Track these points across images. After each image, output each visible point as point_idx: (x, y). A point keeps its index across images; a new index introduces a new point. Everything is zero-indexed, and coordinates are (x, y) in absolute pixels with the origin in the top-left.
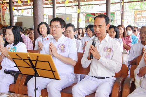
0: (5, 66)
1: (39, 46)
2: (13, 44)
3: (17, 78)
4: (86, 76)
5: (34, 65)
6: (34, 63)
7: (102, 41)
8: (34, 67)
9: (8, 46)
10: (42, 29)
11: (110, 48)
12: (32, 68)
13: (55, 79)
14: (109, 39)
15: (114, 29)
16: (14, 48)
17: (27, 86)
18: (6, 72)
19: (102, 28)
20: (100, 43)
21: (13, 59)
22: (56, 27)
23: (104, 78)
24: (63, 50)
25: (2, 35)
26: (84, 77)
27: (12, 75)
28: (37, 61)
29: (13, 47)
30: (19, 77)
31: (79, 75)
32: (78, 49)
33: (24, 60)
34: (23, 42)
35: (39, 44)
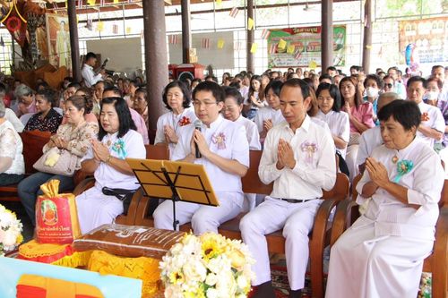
0: (103, 179)
1: (166, 135)
2: (116, 134)
3: (129, 204)
4: (267, 197)
5: (173, 180)
6: (172, 177)
7: (298, 131)
8: (171, 185)
9: (105, 139)
10: (174, 97)
11: (313, 145)
12: (168, 185)
13: (210, 204)
15: (330, 90)
16: (120, 143)
17: (153, 219)
18: (107, 192)
19: (297, 106)
20: (292, 134)
21: (134, 170)
22: (206, 103)
23: (301, 201)
24: (221, 145)
25: (83, 109)
26: (263, 201)
27: (119, 198)
28: (178, 174)
29: (117, 141)
30: (133, 203)
31: (253, 196)
32: (249, 141)
33: (154, 172)
34: (135, 129)
35: (166, 131)
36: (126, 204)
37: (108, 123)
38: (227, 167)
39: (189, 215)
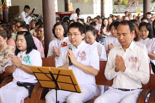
1: (54, 52)
3: (32, 91)
4: (110, 87)
5: (56, 79)
6: (55, 76)
7: (127, 50)
8: (55, 81)
11: (136, 58)
12: (53, 81)
13: (76, 92)
14: (134, 47)
16: (28, 57)
18: (19, 84)
19: (127, 36)
20: (124, 51)
21: (34, 72)
22: (75, 35)
23: (129, 90)
24: (83, 58)
25: (6, 38)
27: (26, 88)
28: (58, 75)
29: (26, 55)
30: (34, 90)
32: (100, 55)
33: (45, 74)
35: (54, 49)
36: (30, 91)
37: (20, 45)
38: (87, 71)
39: (66, 97)
